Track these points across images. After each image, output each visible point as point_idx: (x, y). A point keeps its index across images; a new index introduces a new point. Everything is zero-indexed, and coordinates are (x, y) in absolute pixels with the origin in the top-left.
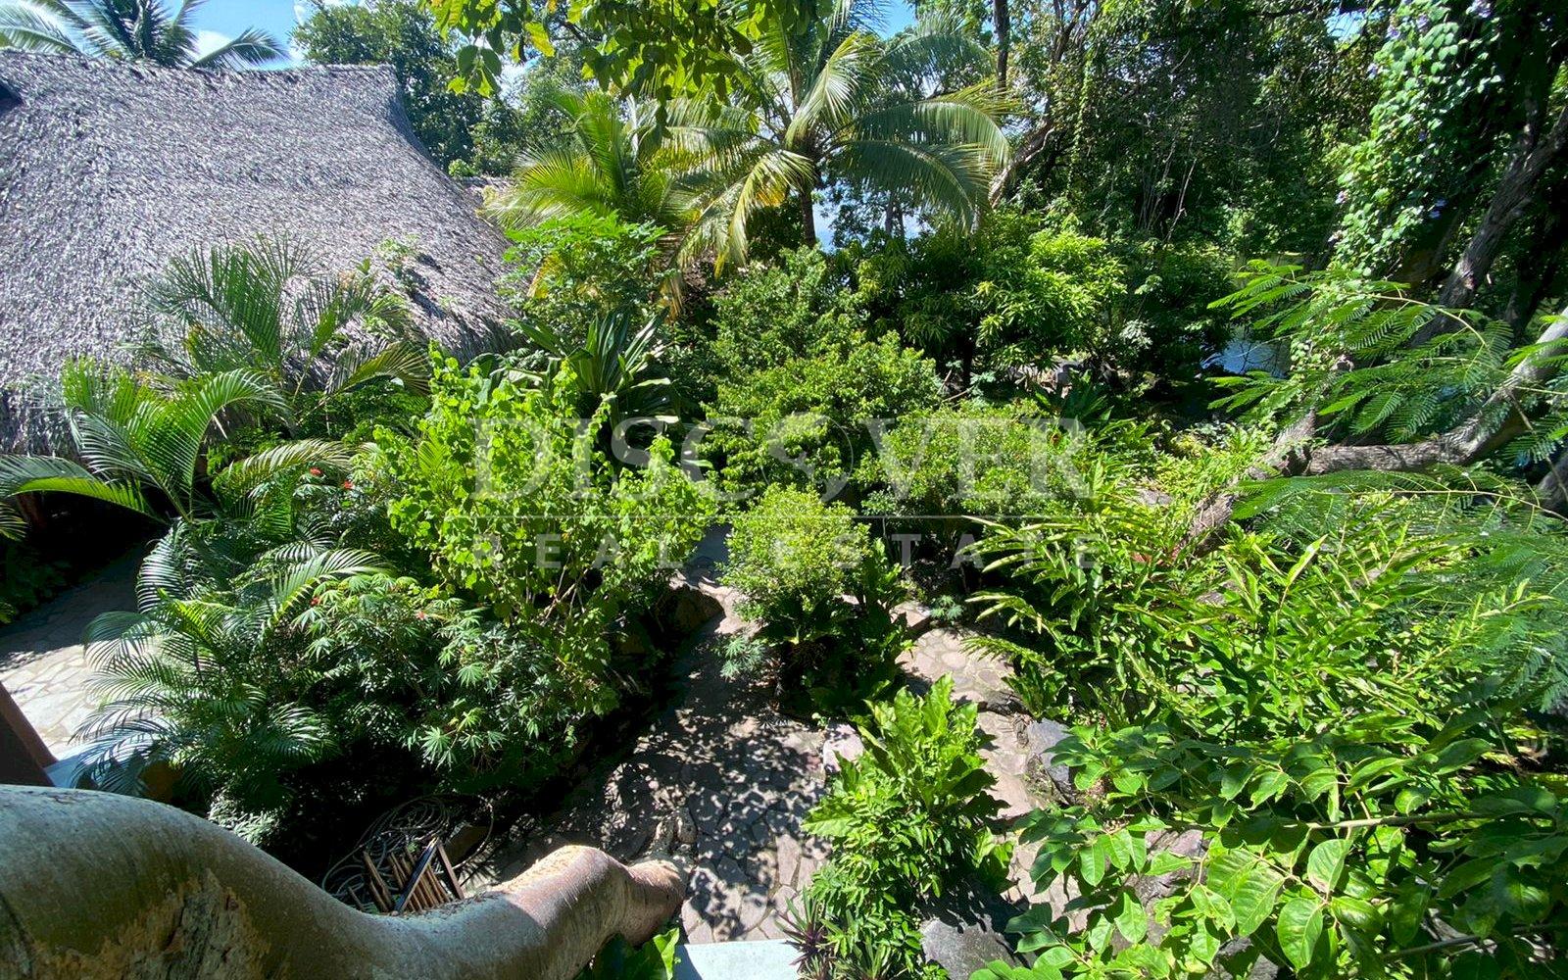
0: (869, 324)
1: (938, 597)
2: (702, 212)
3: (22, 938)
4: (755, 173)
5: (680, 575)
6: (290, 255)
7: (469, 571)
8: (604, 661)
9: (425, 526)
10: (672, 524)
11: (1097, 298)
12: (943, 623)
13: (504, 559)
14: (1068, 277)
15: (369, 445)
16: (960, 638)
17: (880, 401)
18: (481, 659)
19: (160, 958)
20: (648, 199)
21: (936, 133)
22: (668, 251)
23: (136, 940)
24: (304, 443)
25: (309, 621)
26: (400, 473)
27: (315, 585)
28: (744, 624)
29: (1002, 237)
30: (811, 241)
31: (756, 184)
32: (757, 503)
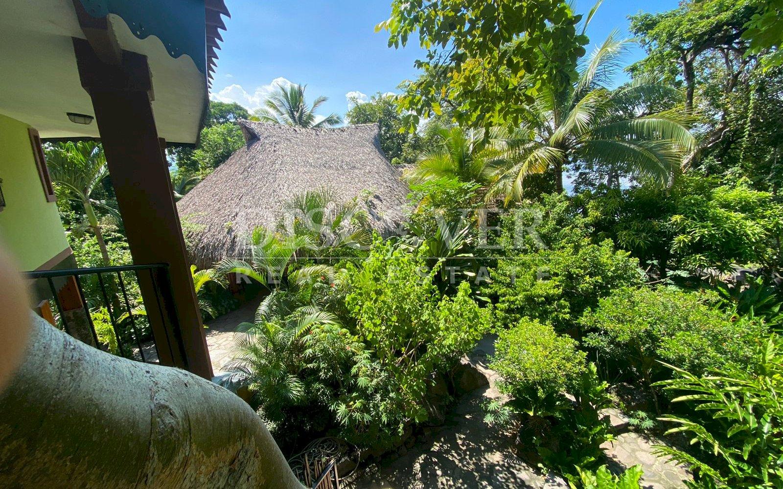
0: (594, 235)
1: (635, 410)
2: (500, 177)
3: (190, 440)
4: (531, 158)
5: (466, 357)
6: (331, 194)
7: (370, 332)
8: (422, 394)
9: (358, 307)
10: (465, 328)
11: (768, 230)
12: (638, 430)
13: (386, 329)
14: (743, 215)
15: (343, 270)
16: (651, 444)
17: (599, 279)
18: (368, 376)
19: (228, 469)
20: (473, 171)
21: (644, 135)
22: (480, 194)
23: (223, 457)
24: (321, 266)
25: (307, 340)
26: (352, 283)
27: (312, 325)
28: (500, 395)
29: (690, 190)
30: (560, 190)
31: (531, 163)
32: (514, 326)
